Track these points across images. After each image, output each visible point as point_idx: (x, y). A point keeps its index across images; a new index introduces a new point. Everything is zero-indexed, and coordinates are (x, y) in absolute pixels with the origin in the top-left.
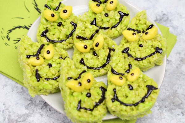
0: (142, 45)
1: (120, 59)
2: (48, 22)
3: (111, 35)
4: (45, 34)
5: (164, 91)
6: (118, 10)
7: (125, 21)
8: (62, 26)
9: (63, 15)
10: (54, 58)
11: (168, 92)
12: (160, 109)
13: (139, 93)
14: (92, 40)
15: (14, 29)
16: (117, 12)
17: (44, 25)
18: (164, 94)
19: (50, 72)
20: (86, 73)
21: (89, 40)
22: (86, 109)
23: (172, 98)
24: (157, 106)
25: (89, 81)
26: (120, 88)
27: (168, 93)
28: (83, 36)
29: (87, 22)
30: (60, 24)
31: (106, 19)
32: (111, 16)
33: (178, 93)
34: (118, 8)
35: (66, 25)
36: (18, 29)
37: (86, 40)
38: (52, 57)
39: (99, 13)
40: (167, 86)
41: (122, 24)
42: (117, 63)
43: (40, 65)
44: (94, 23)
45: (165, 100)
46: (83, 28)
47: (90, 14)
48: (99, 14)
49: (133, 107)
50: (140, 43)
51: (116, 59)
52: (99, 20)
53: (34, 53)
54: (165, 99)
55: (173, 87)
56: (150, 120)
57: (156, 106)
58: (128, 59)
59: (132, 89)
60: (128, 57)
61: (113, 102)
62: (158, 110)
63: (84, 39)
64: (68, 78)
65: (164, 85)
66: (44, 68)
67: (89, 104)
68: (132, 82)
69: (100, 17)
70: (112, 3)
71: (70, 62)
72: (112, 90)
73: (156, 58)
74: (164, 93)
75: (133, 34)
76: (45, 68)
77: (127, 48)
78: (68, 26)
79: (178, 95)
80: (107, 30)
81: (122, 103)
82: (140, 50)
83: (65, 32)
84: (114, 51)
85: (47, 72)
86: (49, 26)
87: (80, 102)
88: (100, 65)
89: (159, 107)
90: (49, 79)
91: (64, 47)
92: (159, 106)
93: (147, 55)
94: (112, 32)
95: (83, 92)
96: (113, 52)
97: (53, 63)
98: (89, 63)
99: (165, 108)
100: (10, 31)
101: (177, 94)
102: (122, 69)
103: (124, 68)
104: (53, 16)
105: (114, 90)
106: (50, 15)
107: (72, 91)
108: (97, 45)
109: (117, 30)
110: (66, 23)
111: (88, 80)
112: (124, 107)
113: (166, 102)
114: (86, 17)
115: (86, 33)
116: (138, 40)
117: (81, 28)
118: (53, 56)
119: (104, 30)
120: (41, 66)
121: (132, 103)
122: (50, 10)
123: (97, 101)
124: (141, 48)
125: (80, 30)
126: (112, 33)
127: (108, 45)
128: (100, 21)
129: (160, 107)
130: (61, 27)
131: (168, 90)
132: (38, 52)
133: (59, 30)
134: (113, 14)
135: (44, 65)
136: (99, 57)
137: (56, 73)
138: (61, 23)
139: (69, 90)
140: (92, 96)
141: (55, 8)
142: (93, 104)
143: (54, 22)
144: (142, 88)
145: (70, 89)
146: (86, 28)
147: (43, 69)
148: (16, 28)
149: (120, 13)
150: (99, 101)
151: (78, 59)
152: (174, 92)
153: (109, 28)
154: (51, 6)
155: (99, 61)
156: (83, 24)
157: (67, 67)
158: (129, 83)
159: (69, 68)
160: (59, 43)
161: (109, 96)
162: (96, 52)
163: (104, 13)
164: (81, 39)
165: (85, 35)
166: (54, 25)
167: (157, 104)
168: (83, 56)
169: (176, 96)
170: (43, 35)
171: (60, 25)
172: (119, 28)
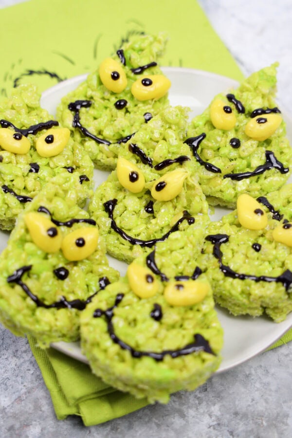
0: (260, 246)
1: (186, 245)
2: (102, 86)
3: (213, 189)
4: (78, 107)
5: (257, 395)
6: (269, 149)
7: (268, 180)
8: (124, 110)
9: (139, 89)
10: (55, 159)
11: (264, 404)
12: (214, 429)
13: (166, 337)
14: (160, 172)
15: (40, 73)
16: (263, 150)
17: (88, 89)
18: (249, 403)
19: (24, 181)
20: (91, 226)
21: (153, 169)
22: (27, 291)
23: (265, 424)
24: (213, 418)
25: (81, 243)
26: (135, 300)
27: (261, 407)
28: (147, 154)
29: (174, 127)
30: (122, 103)
31: (227, 150)
32: (244, 151)
33: (287, 424)
34: (273, 143)
35: (132, 113)
36: (47, 77)
37: (147, 166)
38: (54, 157)
39: (221, 130)
40: (270, 390)
41: (257, 181)
42: (173, 248)
43: (16, 154)
44: (195, 144)
45: (242, 418)
46: (156, 135)
47: (201, 123)
48: (221, 133)
49: (127, 354)
50: (260, 241)
51: (177, 239)
52: (210, 145)
53: (24, 126)
54: (245, 416)
55: (285, 402)
56: (172, 434)
57: (210, 416)
58: (209, 259)
59: (158, 319)
60: (211, 256)
61: (95, 316)
62: (210, 427)
63: (144, 159)
64: (41, 208)
65: (268, 384)
66: (17, 163)
67: (47, 288)
68: (172, 306)
69: (219, 139)
70: (263, 121)
71: (74, 183)
72: (116, 293)
73: (268, 293)
74: (253, 400)
75: (257, 211)
76: (19, 166)
77: (225, 236)
78: (135, 117)
79: (285, 427)
80: (211, 175)
81: (111, 330)
82: (249, 255)
83: (122, 127)
84: (190, 223)
85: (17, 176)
86: (97, 95)
87: (27, 270)
88: (143, 237)
89: (215, 423)
90: (11, 191)
91: (99, 158)
92: (218, 419)
93: (252, 273)
94: (220, 185)
95: (50, 256)
96: (187, 224)
97: (47, 168)
98: (123, 220)
99: (228, 434)
100: (31, 73)
101: (283, 423)
102: (174, 267)
103: (180, 268)
104: (115, 77)
105: (119, 295)
106: (110, 73)
107: (28, 237)
108: (160, 187)
109: (234, 189)
110: (135, 109)
111: (79, 240)
112: (108, 342)
113: (242, 423)
114: (177, 116)
115: (157, 148)
116: (261, 232)
117: (152, 132)
118: (56, 156)
119: (204, 169)
120: (13, 157)
121: (132, 344)
122: (122, 65)
123: (71, 298)
124: (253, 250)
125: (148, 137)
126: (218, 188)
127: (189, 205)
128: (211, 148)
129: (219, 424)
130: (121, 113)
131: (266, 401)
132: (31, 128)
133: (112, 116)
134: (252, 149)
135: (22, 160)
136: (153, 221)
137: (34, 191)
138: (126, 103)
139: (23, 231)
140: (67, 280)
141: (136, 66)
142: (55, 295)
143: (113, 93)
144: (184, 332)
145: (27, 231)
146: (164, 139)
147: (14, 165)
148: (46, 72)
149: (271, 156)
150: (75, 301)
151: (104, 196)
152: (278, 414)
153: (219, 171)
154: (130, 59)
155: (147, 228)
156: (162, 126)
157: (58, 186)
158: (160, 301)
159: (61, 192)
160: (93, 142)
161: (100, 301)
162: (155, 206)
163: (232, 135)
164: (138, 158)
165: (151, 154)
166: (108, 100)
167: (219, 413)
168: (120, 197)
169: (276, 427)
170: (73, 107)
171: (120, 105)
172: (242, 184)
